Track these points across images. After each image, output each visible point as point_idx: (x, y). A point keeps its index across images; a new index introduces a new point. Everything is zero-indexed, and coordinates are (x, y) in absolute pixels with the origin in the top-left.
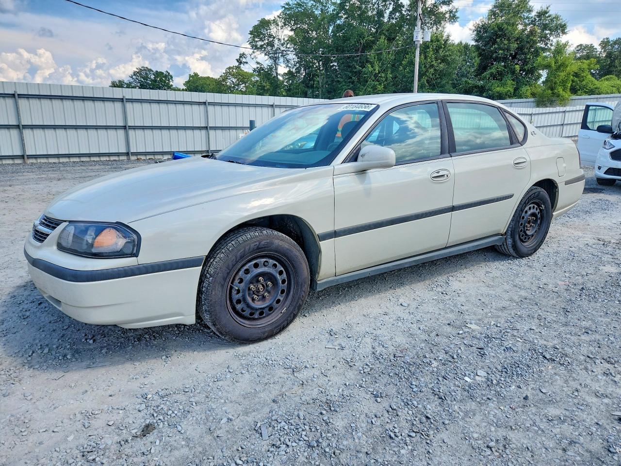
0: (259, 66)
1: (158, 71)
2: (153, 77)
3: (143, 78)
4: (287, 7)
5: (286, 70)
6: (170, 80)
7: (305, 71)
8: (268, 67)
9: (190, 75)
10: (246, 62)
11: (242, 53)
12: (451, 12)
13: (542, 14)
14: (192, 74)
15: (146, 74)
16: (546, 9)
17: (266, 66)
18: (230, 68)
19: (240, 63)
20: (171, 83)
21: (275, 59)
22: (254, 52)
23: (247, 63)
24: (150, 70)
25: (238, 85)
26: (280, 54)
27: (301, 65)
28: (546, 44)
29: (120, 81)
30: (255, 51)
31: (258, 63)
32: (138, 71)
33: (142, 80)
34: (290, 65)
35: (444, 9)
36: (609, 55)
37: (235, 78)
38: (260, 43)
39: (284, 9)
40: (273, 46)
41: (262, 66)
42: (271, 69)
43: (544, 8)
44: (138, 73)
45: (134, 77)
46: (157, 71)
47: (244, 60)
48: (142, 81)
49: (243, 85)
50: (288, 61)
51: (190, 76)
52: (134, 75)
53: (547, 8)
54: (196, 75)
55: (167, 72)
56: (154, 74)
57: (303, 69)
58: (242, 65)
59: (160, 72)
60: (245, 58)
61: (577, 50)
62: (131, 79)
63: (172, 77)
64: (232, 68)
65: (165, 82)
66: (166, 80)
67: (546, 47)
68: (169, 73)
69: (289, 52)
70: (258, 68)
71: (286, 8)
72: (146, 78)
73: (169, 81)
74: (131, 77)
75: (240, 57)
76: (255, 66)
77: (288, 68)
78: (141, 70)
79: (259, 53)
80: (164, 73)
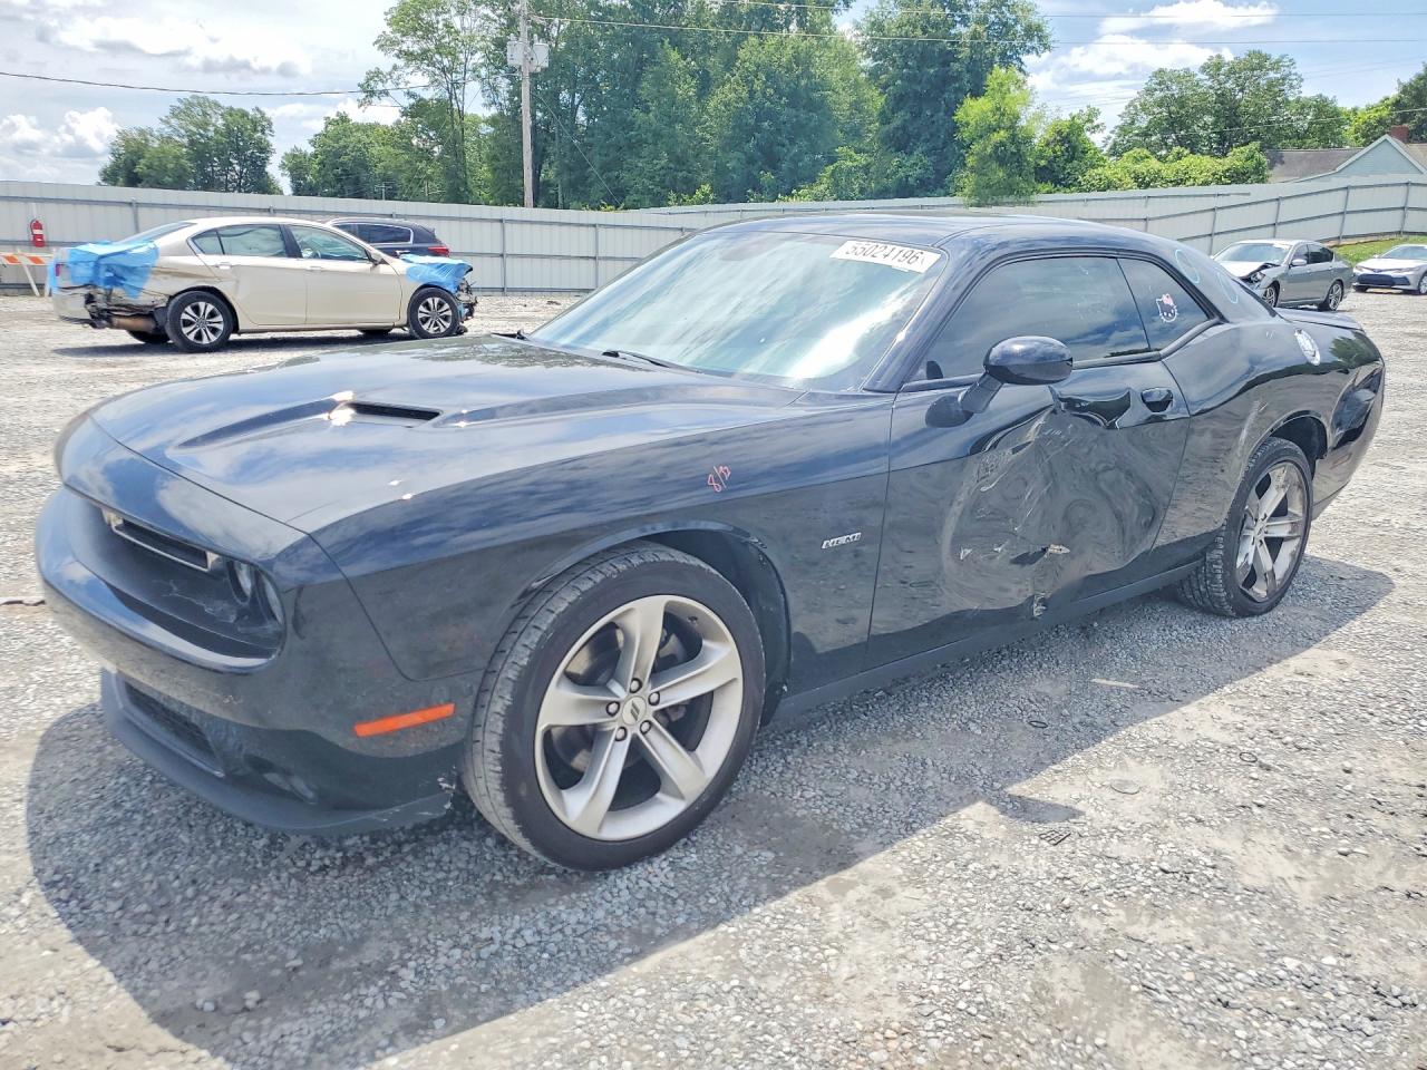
0: (412, 101)
1: (235, 107)
2: (220, 122)
3: (196, 125)
5: (491, 113)
6: (267, 132)
8: (437, 103)
9: (328, 119)
10: (384, 92)
11: (371, 70)
14: (333, 116)
15: (205, 114)
17: (429, 101)
19: (372, 93)
20: (269, 138)
22: (395, 68)
23: (386, 93)
24: (217, 105)
29: (142, 132)
32: (178, 104)
33: (194, 129)
38: (409, 44)
44: (182, 111)
45: (173, 121)
46: (232, 109)
47: (380, 87)
48: (195, 134)
51: (329, 122)
52: (175, 116)
54: (344, 119)
55: (258, 109)
56: (223, 116)
58: (375, 99)
59: (239, 110)
60: (382, 82)
62: (163, 126)
63: (270, 124)
65: (251, 137)
66: (255, 130)
68: (262, 113)
70: (412, 105)
72: (204, 125)
73: (263, 131)
74: (166, 122)
75: (368, 80)
76: (407, 102)
77: (493, 107)
78: (191, 104)
79: (411, 69)
80: (251, 113)
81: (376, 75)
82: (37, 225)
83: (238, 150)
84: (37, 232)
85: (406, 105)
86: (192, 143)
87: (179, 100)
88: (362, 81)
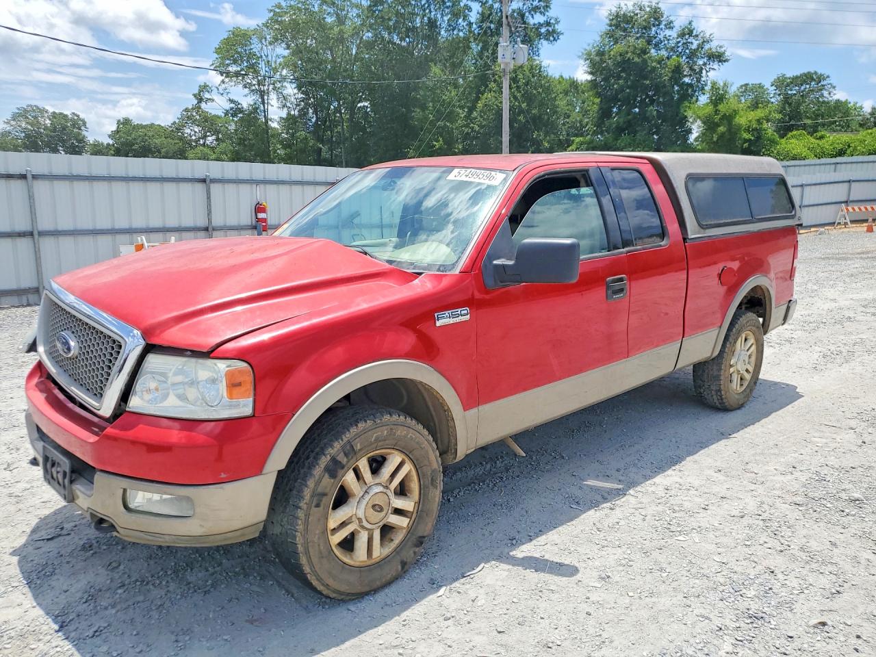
0: (233, 105)
1: (59, 112)
2: (48, 122)
3: (30, 124)
4: (277, 10)
5: (284, 114)
6: (83, 128)
7: (317, 115)
8: (251, 108)
9: (119, 121)
10: (210, 99)
11: (203, 84)
12: (548, 24)
14: (123, 120)
15: (35, 117)
17: (245, 106)
18: (186, 110)
19: (200, 100)
20: (84, 133)
21: (262, 94)
22: (223, 82)
23: (212, 100)
24: (43, 111)
25: (205, 137)
26: (271, 87)
27: (306, 104)
30: (227, 80)
31: (231, 101)
32: (17, 111)
33: (29, 127)
34: (288, 104)
35: (538, 19)
36: (787, 100)
37: (198, 126)
38: (233, 68)
39: (272, 13)
40: (256, 72)
41: (239, 106)
42: (255, 109)
44: (20, 115)
45: (13, 123)
46: (55, 113)
47: (207, 95)
48: (30, 130)
49: (214, 137)
50: (285, 98)
51: (119, 123)
52: (13, 119)
54: (128, 120)
55: (73, 113)
56: (50, 119)
57: (311, 111)
58: (203, 104)
59: (61, 114)
60: (208, 92)
61: (742, 92)
62: (5, 126)
63: (84, 123)
65: (71, 132)
66: (73, 127)
68: (78, 116)
69: (285, 84)
70: (232, 109)
71: (275, 14)
72: (35, 123)
73: (80, 128)
74: (7, 123)
75: (200, 91)
76: (228, 106)
77: (286, 109)
78: (25, 111)
79: (233, 84)
80: (70, 116)
81: (204, 88)
82: (259, 208)
83: (63, 141)
84: (261, 216)
85: (228, 108)
86: (28, 136)
87: (18, 109)
88: (196, 92)
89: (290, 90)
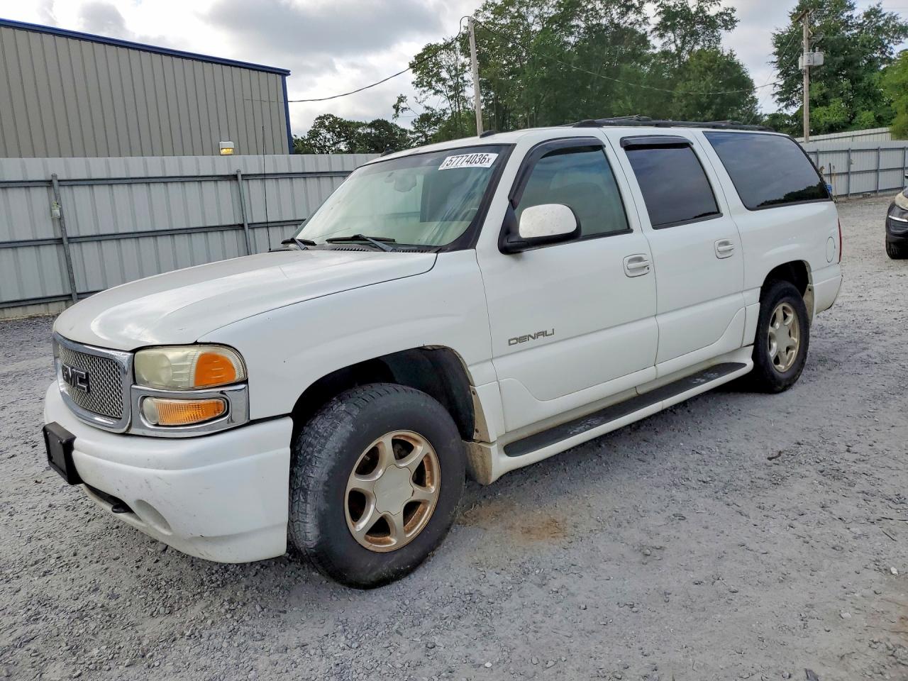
0: (429, 111)
10: (406, 108)
11: (401, 96)
12: (725, 14)
13: (873, 13)
16: (876, 7)
17: (438, 111)
18: (320, 118)
19: (398, 110)
23: (408, 109)
28: (883, 53)
31: (426, 108)
41: (433, 112)
43: (874, 5)
47: (403, 105)
53: (878, 6)
60: (405, 102)
64: (326, 117)
67: (884, 57)
75: (398, 102)
76: (422, 112)
81: (401, 99)
88: (395, 102)
89: (470, 92)
